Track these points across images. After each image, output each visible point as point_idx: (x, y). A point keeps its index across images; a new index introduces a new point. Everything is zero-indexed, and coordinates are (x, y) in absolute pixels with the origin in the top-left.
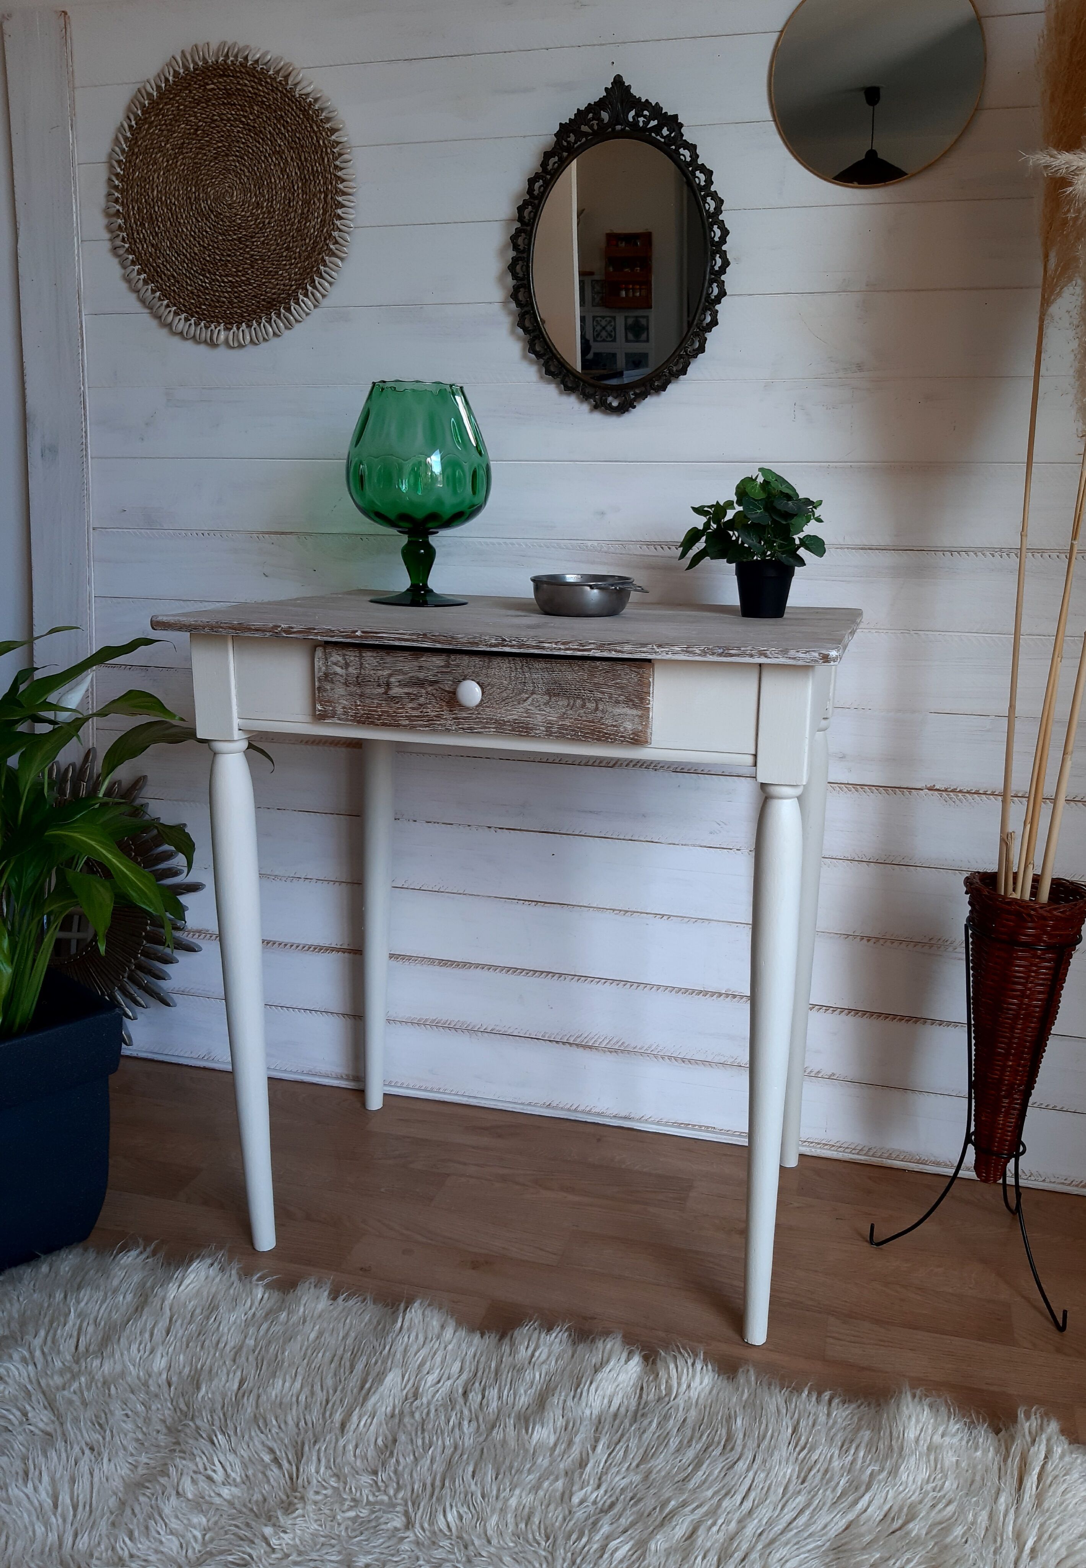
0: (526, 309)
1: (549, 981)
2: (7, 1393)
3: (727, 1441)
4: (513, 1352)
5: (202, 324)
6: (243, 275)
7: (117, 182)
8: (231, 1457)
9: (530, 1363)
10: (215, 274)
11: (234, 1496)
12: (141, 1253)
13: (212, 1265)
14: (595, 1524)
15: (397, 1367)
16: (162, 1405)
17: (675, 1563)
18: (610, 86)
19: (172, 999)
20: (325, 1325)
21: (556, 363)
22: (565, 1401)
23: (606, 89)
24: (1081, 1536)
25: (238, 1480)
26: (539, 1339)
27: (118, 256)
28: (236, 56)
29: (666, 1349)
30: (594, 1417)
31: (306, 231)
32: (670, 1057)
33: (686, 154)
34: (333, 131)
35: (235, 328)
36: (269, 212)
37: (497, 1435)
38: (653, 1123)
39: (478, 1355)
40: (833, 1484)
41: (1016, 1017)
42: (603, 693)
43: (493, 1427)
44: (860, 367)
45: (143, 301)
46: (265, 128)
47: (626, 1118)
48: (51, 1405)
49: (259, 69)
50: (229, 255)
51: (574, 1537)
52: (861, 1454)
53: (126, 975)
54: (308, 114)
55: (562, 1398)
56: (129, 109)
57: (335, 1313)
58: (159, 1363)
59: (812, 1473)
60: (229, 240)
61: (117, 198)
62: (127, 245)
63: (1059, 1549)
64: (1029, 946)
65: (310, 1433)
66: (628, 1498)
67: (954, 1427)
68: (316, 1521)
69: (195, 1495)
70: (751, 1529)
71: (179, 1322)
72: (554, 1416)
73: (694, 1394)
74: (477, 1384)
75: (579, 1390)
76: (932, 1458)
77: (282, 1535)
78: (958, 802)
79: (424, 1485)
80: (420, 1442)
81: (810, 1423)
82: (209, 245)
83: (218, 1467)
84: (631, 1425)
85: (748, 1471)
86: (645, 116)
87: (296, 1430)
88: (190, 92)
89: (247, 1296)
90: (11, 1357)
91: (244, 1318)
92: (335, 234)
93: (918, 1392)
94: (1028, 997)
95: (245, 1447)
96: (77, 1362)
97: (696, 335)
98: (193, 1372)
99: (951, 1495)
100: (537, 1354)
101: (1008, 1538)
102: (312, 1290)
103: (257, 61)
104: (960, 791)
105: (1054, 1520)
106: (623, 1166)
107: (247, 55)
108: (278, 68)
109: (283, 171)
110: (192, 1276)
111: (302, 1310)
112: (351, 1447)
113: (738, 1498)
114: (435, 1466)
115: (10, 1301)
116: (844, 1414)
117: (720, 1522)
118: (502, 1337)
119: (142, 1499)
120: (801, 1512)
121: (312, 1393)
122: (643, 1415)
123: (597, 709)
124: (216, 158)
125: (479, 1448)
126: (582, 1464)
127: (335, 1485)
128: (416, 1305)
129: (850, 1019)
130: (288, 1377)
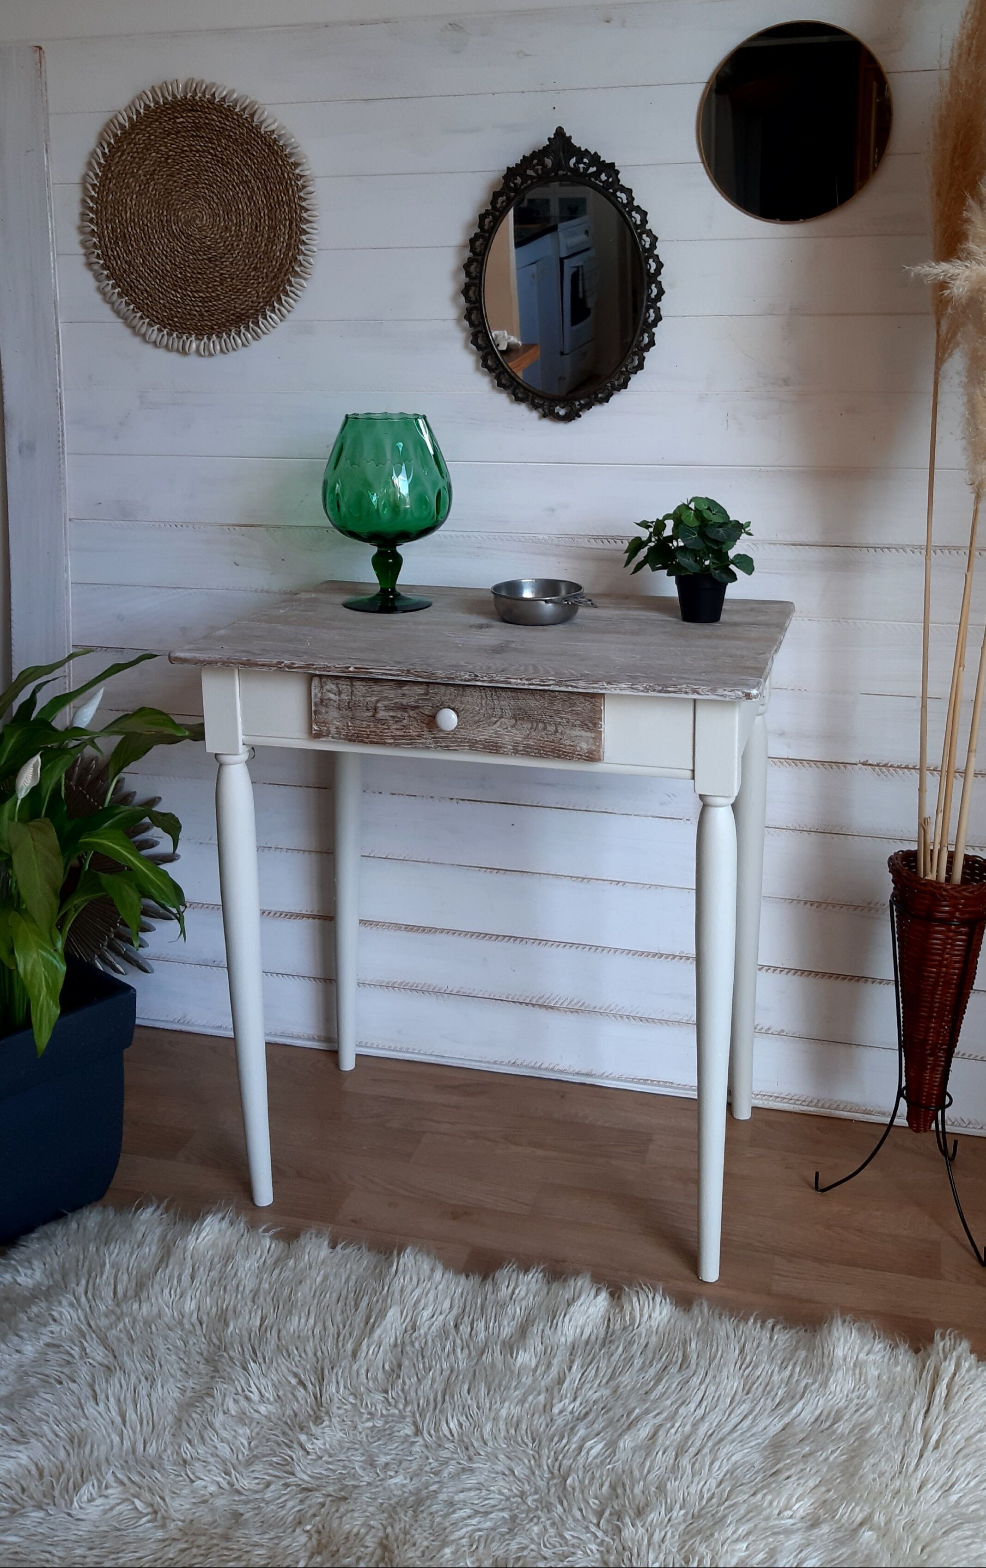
0: (478, 329)
1: (510, 945)
2: (63, 1333)
3: (683, 1360)
4: (496, 1289)
5: (175, 335)
6: (213, 292)
7: (91, 204)
8: (263, 1381)
9: (511, 1299)
10: (186, 290)
11: (270, 1412)
12: (155, 1210)
13: (223, 1218)
14: (572, 1429)
15: (396, 1304)
16: (198, 1340)
17: (641, 1457)
18: (552, 136)
19: (149, 965)
20: (328, 1270)
21: (507, 376)
22: (543, 1331)
23: (549, 139)
24: (980, 1431)
25: (272, 1399)
26: (517, 1279)
27: (91, 270)
28: (204, 93)
29: (630, 1286)
30: (568, 1343)
31: (272, 254)
32: (628, 1017)
33: (623, 196)
34: (296, 165)
35: (205, 339)
36: (237, 236)
37: (486, 1359)
38: (614, 1079)
39: (465, 1293)
40: (773, 1394)
41: (936, 984)
42: (562, 718)
43: (482, 1354)
44: (786, 382)
45: (117, 313)
46: (232, 159)
47: (587, 1075)
48: (104, 1342)
49: (225, 106)
50: (199, 273)
51: (556, 1439)
52: (798, 1370)
53: (106, 943)
54: (274, 149)
55: (541, 1328)
56: (101, 137)
57: (336, 1260)
58: (190, 1305)
59: (755, 1386)
60: (199, 260)
61: (92, 218)
62: (102, 262)
63: (959, 1441)
64: (944, 922)
65: (327, 1361)
66: (600, 1409)
67: (878, 1347)
68: (341, 1430)
69: (237, 1412)
70: (703, 1429)
71: (202, 1269)
72: (534, 1342)
73: (654, 1324)
74: (466, 1318)
75: (555, 1322)
76: (857, 1372)
77: (315, 1441)
78: (889, 776)
79: (428, 1401)
80: (421, 1366)
81: (755, 1345)
82: (180, 263)
83: (254, 1389)
84: (600, 1350)
85: (701, 1383)
86: (585, 164)
87: (314, 1359)
88: (161, 123)
89: (257, 1246)
90: (60, 1303)
91: (256, 1265)
92: (300, 258)
93: (848, 1318)
94: (945, 966)
95: (274, 1372)
96: (118, 1305)
97: (635, 354)
98: (219, 1312)
99: (871, 1402)
100: (517, 1292)
101: (917, 1433)
102: (314, 1239)
103: (223, 99)
104: (892, 766)
105: (957, 1419)
106: (586, 1122)
107: (214, 93)
108: (244, 106)
109: (250, 198)
110: (208, 1229)
111: (307, 1257)
112: (363, 1371)
113: (693, 1406)
114: (435, 1386)
115: (50, 1255)
116: (784, 1338)
117: (677, 1425)
118: (485, 1278)
119: (194, 1415)
120: (746, 1417)
121: (325, 1328)
122: (610, 1342)
123: (556, 731)
124: (186, 185)
125: (472, 1370)
126: (560, 1381)
127: (353, 1401)
128: (408, 1251)
129: (796, 979)
130: (303, 1315)
